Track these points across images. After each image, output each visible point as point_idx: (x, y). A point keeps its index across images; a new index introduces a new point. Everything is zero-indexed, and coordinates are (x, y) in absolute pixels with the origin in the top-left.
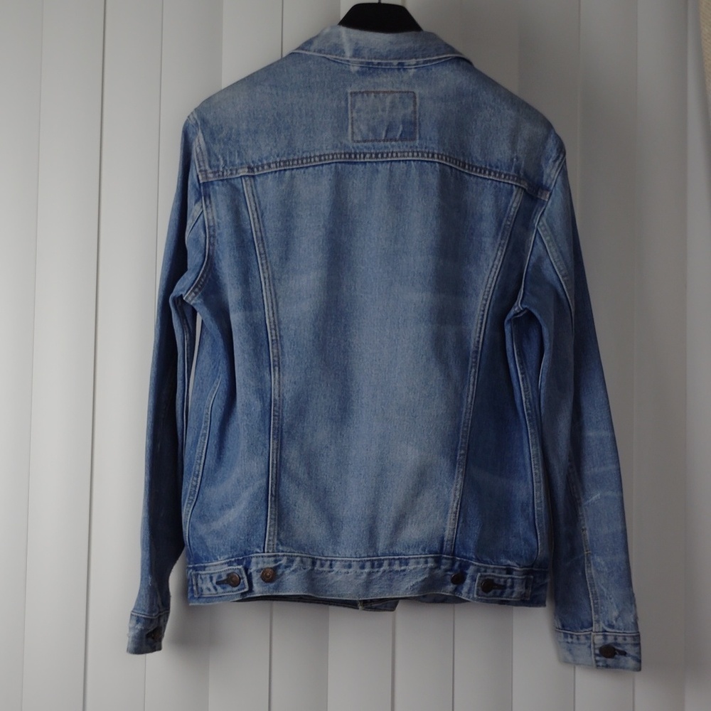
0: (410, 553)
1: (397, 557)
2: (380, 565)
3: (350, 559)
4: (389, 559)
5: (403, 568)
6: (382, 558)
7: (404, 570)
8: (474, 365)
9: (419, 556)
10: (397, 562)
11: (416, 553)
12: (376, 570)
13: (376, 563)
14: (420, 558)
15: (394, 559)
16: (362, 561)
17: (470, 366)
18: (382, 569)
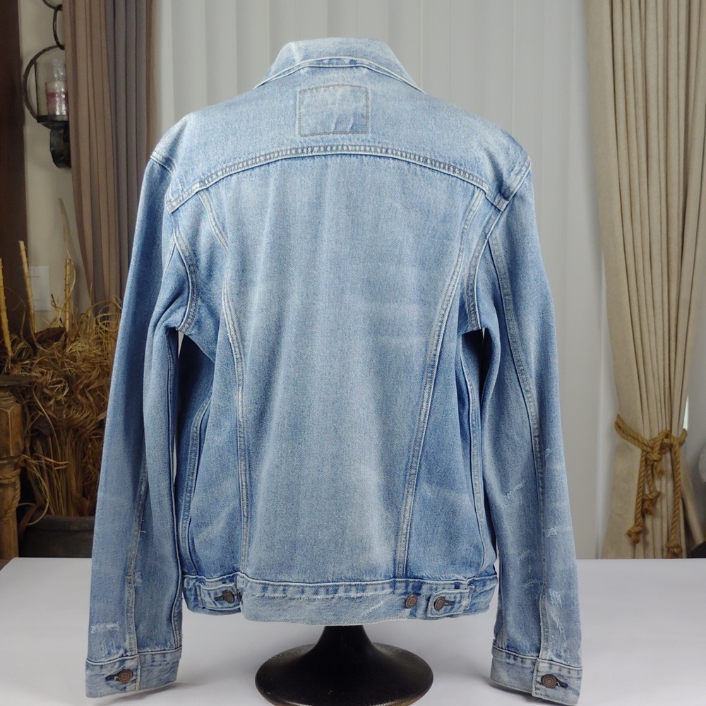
0: (368, 579)
1: (354, 583)
2: (336, 592)
3: (303, 584)
4: (345, 585)
5: (359, 595)
6: (337, 583)
7: (361, 597)
8: (429, 379)
9: (376, 582)
10: (354, 588)
11: (374, 578)
12: (331, 596)
13: (331, 589)
14: (378, 584)
15: (350, 585)
16: (315, 587)
17: (424, 380)
18: (337, 595)
